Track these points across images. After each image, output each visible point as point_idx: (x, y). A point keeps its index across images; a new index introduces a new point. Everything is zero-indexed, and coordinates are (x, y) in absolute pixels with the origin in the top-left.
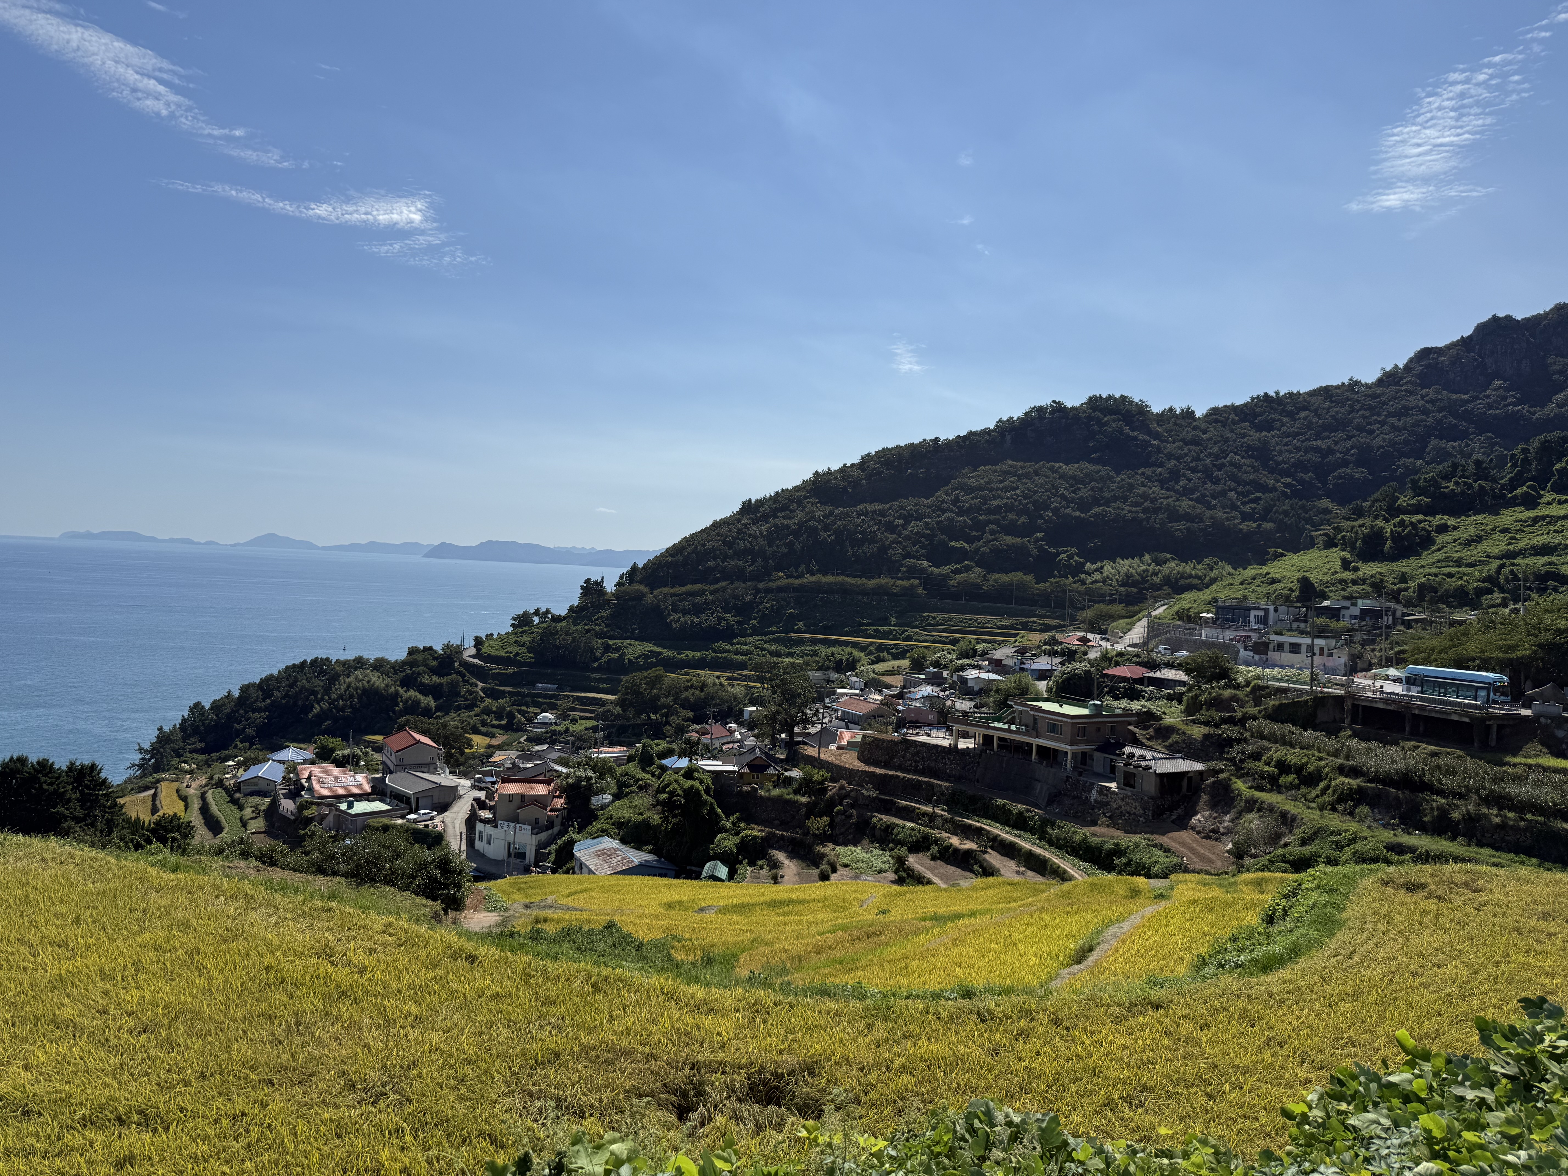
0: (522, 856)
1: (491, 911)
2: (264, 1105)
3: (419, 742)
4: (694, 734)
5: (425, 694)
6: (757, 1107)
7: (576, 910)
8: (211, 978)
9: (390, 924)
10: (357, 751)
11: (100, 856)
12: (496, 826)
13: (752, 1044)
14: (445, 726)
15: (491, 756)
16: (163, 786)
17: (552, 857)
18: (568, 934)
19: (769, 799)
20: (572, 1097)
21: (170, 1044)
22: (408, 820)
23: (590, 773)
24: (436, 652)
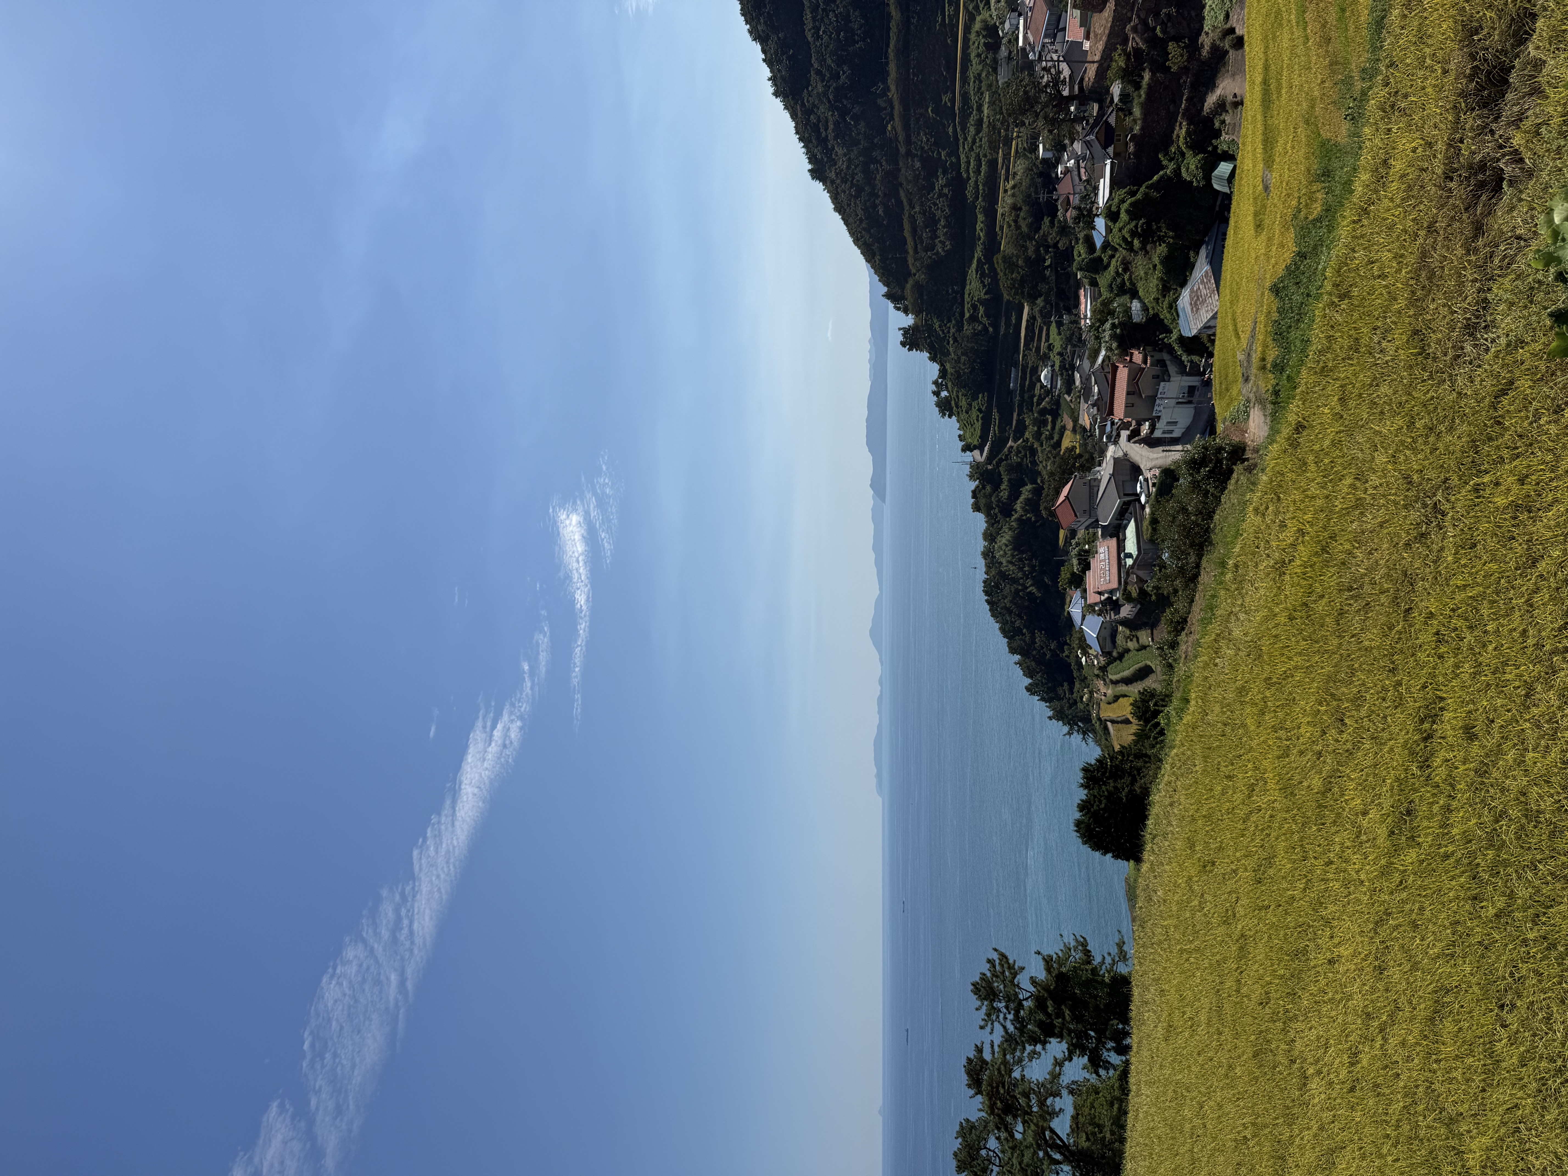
0: (1191, 390)
1: (1248, 416)
2: (1431, 615)
3: (1067, 497)
4: (1068, 214)
5: (1020, 494)
6: (1510, 96)
7: (1254, 328)
8: (1296, 668)
9: (1256, 510)
10: (1075, 552)
11: (1170, 760)
12: (1159, 418)
13: (1432, 108)
14: (1052, 474)
15: (1084, 429)
16: (1104, 715)
17: (1195, 358)
18: (1280, 334)
19: (1145, 119)
20: (1465, 313)
21: (1358, 700)
22: (1147, 502)
23: (1108, 325)
24: (977, 487)
